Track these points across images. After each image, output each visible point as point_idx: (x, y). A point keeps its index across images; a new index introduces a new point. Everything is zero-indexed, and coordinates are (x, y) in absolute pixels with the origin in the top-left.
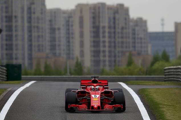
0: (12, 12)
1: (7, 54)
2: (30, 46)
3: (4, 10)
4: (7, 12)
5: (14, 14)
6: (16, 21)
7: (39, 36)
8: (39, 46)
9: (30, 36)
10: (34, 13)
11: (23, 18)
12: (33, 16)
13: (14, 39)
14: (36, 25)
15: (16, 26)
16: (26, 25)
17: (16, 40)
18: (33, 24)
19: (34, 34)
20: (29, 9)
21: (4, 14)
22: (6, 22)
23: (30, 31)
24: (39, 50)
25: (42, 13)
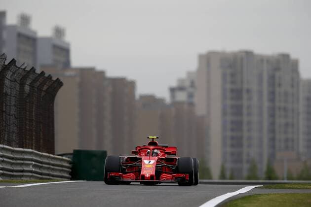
0: (242, 82)
1: (232, 154)
2: (273, 139)
3: (229, 79)
4: (233, 82)
5: (245, 86)
6: (250, 99)
7: (287, 125)
8: (287, 140)
9: (273, 124)
10: (280, 85)
11: (260, 92)
12: (277, 89)
13: (245, 128)
14: (283, 105)
15: (249, 107)
16: (266, 104)
17: (249, 130)
18: (277, 104)
19: (280, 121)
20: (272, 78)
21: (229, 86)
22: (232, 99)
23: (272, 116)
24: (287, 148)
25: (292, 86)
